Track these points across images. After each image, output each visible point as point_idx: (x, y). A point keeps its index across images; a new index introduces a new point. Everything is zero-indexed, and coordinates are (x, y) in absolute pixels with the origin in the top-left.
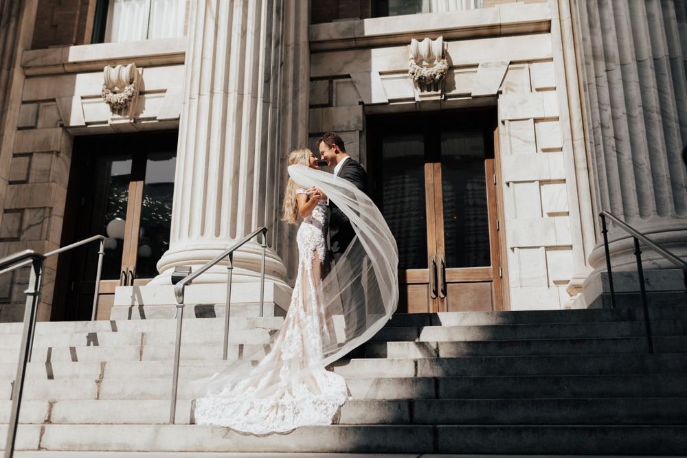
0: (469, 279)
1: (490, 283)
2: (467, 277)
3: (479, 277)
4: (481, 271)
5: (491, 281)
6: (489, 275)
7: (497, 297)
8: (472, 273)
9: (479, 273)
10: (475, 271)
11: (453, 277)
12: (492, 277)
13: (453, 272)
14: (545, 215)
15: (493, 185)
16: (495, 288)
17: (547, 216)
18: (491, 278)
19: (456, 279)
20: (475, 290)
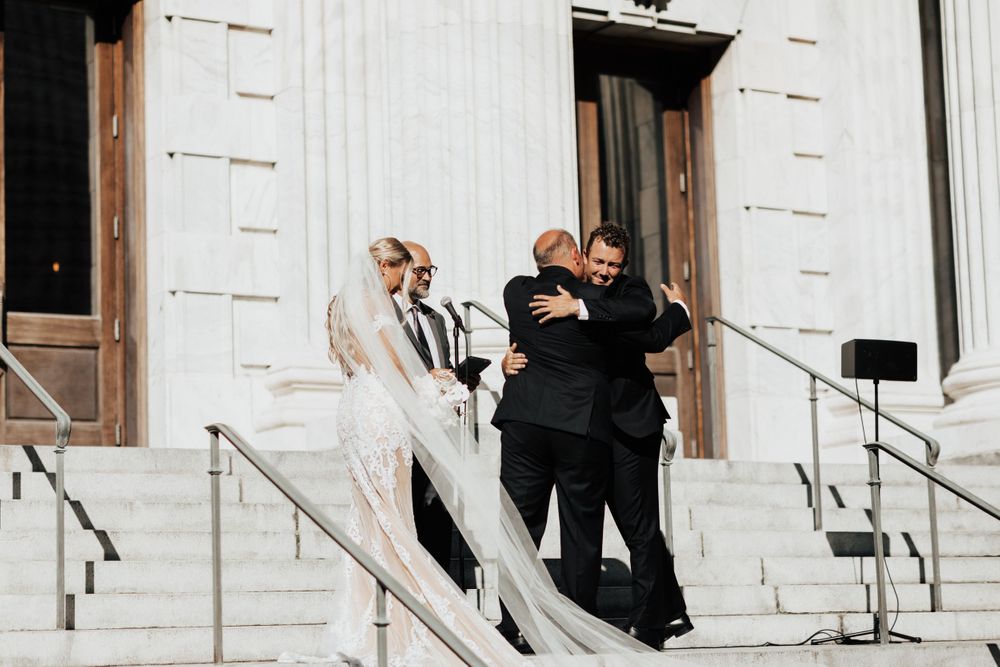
0: (53, 339)
1: (92, 352)
2: (49, 335)
3: (74, 338)
4: (77, 325)
5: (96, 348)
6: (93, 335)
7: (106, 382)
8: (59, 327)
9: (74, 328)
10: (66, 324)
11: (20, 333)
12: (100, 338)
13: (21, 322)
14: (236, 231)
15: (110, 140)
16: (105, 362)
17: (238, 231)
18: (96, 342)
19: (25, 337)
20: (64, 364)
